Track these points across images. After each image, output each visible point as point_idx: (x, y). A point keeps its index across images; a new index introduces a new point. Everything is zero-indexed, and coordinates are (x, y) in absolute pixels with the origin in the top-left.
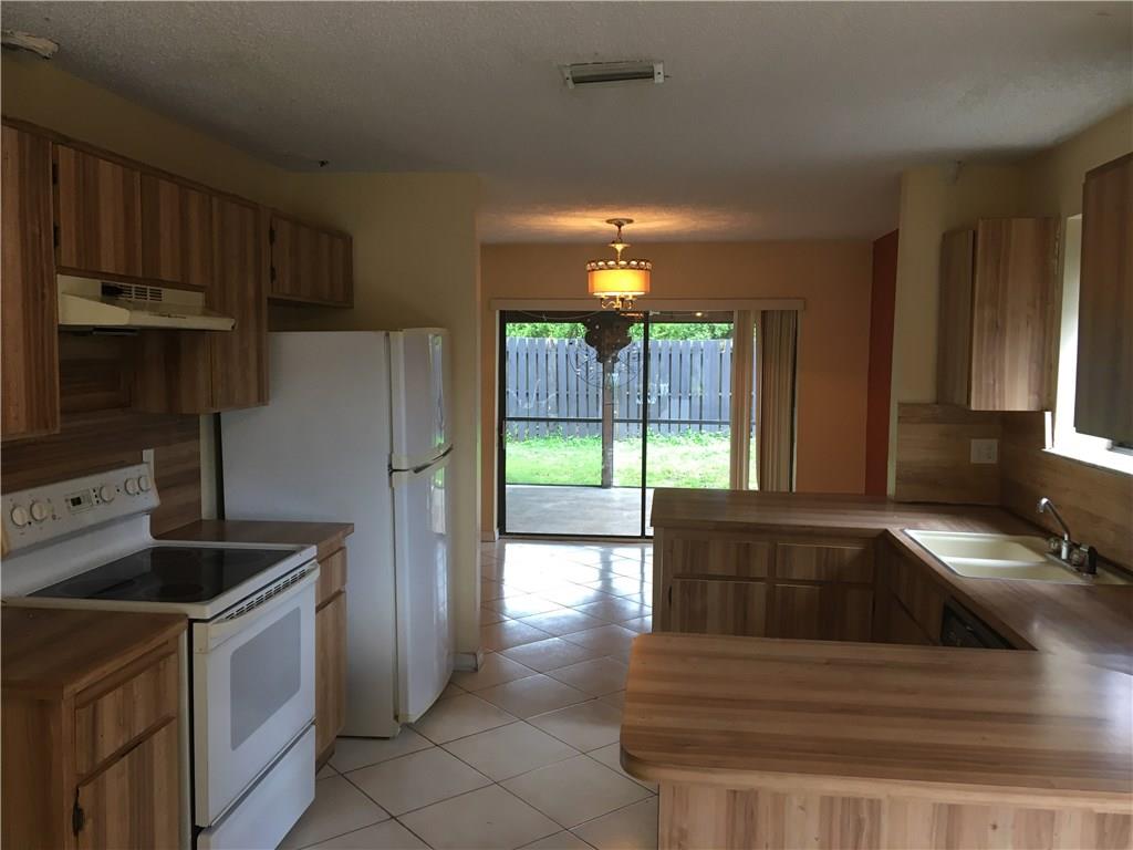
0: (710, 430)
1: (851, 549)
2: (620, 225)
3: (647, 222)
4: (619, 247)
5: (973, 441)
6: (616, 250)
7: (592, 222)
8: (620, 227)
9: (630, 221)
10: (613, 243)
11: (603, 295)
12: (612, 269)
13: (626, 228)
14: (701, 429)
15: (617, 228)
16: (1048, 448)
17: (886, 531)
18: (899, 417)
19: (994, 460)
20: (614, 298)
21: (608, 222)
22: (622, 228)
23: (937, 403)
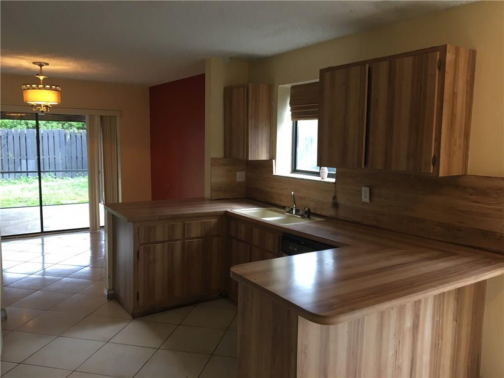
0: (33, 176)
1: (214, 221)
2: (41, 66)
3: (56, 66)
4: (41, 78)
5: (237, 173)
6: (40, 79)
7: (25, 63)
8: (41, 67)
9: (47, 64)
10: (37, 75)
11: (33, 103)
12: (34, 89)
13: (45, 67)
14: (27, 175)
15: (39, 67)
16: (274, 174)
17: (226, 211)
18: (211, 164)
19: (244, 180)
20: (40, 105)
21: (34, 63)
22: (42, 67)
23: (224, 157)
